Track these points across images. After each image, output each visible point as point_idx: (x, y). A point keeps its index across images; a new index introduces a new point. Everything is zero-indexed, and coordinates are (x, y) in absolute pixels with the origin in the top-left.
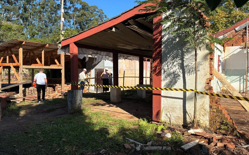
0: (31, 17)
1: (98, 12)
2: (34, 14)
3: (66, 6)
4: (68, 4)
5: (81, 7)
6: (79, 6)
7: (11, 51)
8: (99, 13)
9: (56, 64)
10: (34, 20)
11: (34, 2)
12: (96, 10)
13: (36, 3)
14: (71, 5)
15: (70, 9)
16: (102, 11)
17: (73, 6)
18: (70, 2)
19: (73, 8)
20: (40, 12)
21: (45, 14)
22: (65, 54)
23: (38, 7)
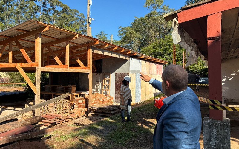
0: (7, 18)
1: (79, 16)
2: (10, 14)
3: (46, 9)
4: (48, 6)
5: (62, 10)
6: (59, 9)
7: (17, 43)
8: (80, 18)
9: (79, 66)
10: (11, 21)
11: (12, 2)
12: (77, 14)
13: (13, 3)
14: (51, 7)
15: (50, 11)
16: (83, 15)
17: (53, 9)
18: (50, 4)
19: (53, 10)
20: (18, 13)
21: (23, 15)
22: (93, 51)
23: (15, 8)
